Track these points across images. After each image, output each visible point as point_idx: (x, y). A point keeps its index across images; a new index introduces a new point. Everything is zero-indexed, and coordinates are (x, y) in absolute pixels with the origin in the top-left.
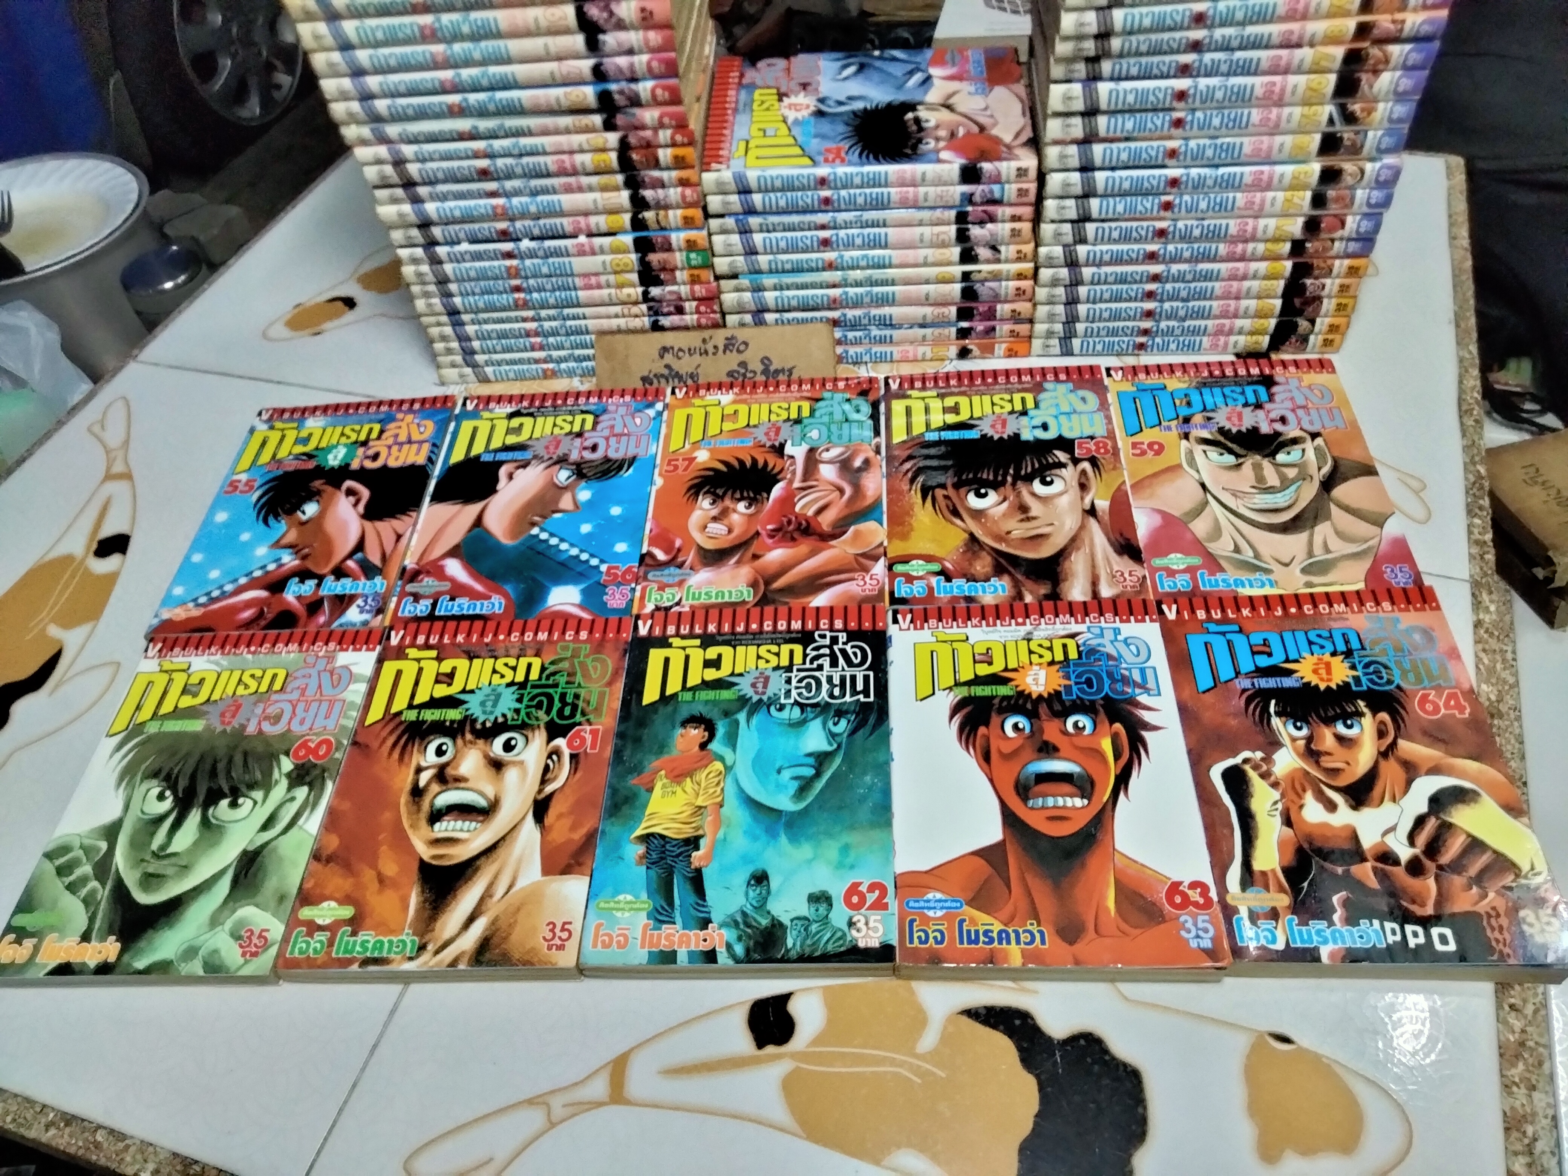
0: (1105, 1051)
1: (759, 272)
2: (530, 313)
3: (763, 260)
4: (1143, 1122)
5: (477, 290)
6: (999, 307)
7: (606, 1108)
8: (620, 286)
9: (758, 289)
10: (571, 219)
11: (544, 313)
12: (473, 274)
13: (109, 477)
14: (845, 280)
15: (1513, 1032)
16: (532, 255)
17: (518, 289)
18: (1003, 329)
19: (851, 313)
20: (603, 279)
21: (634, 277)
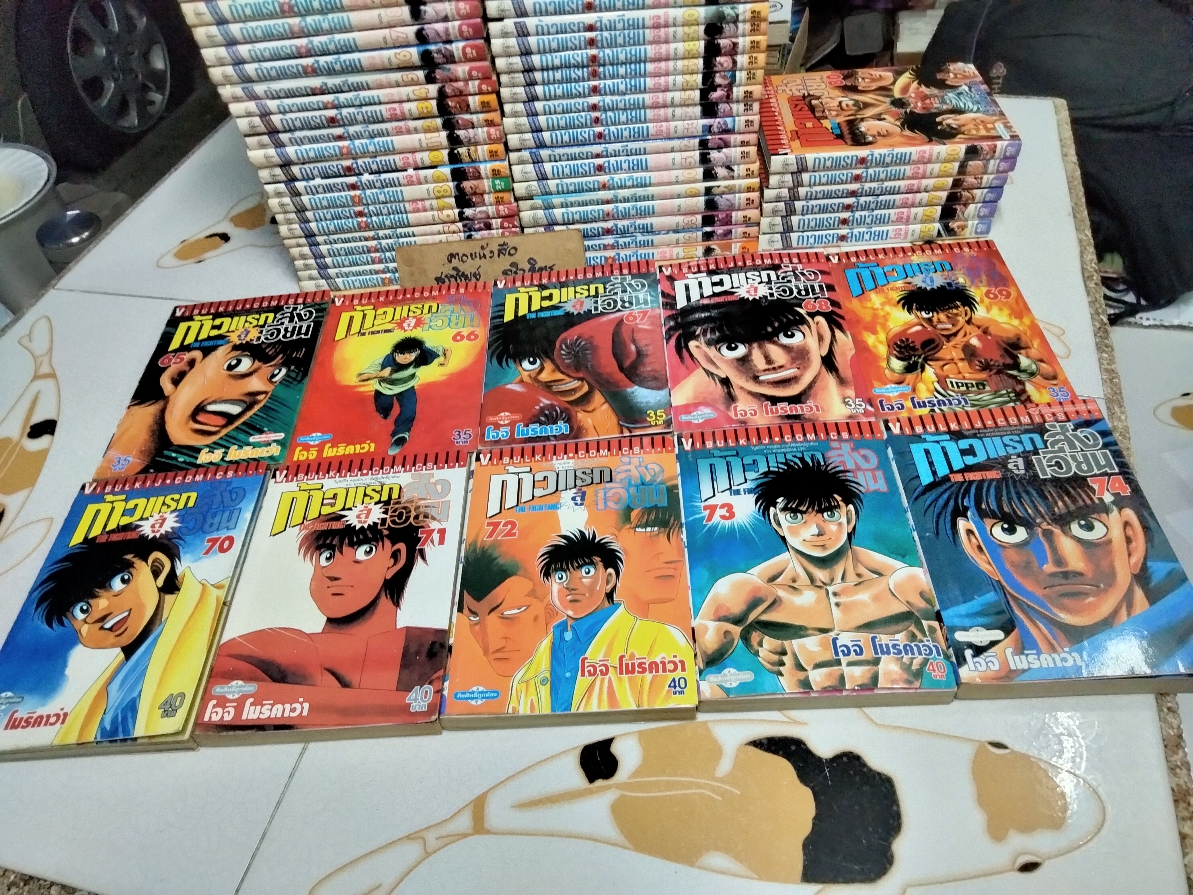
0: (864, 765)
1: (549, 193)
2: (371, 234)
3: (552, 184)
4: (898, 816)
5: (329, 216)
6: (734, 214)
7: (471, 838)
8: (441, 209)
9: (549, 207)
10: (401, 156)
11: (381, 233)
12: (325, 203)
13: (36, 377)
14: (616, 197)
15: (1173, 728)
16: (371, 185)
17: (361, 214)
18: (737, 231)
19: (621, 224)
20: (427, 203)
21: (452, 201)
